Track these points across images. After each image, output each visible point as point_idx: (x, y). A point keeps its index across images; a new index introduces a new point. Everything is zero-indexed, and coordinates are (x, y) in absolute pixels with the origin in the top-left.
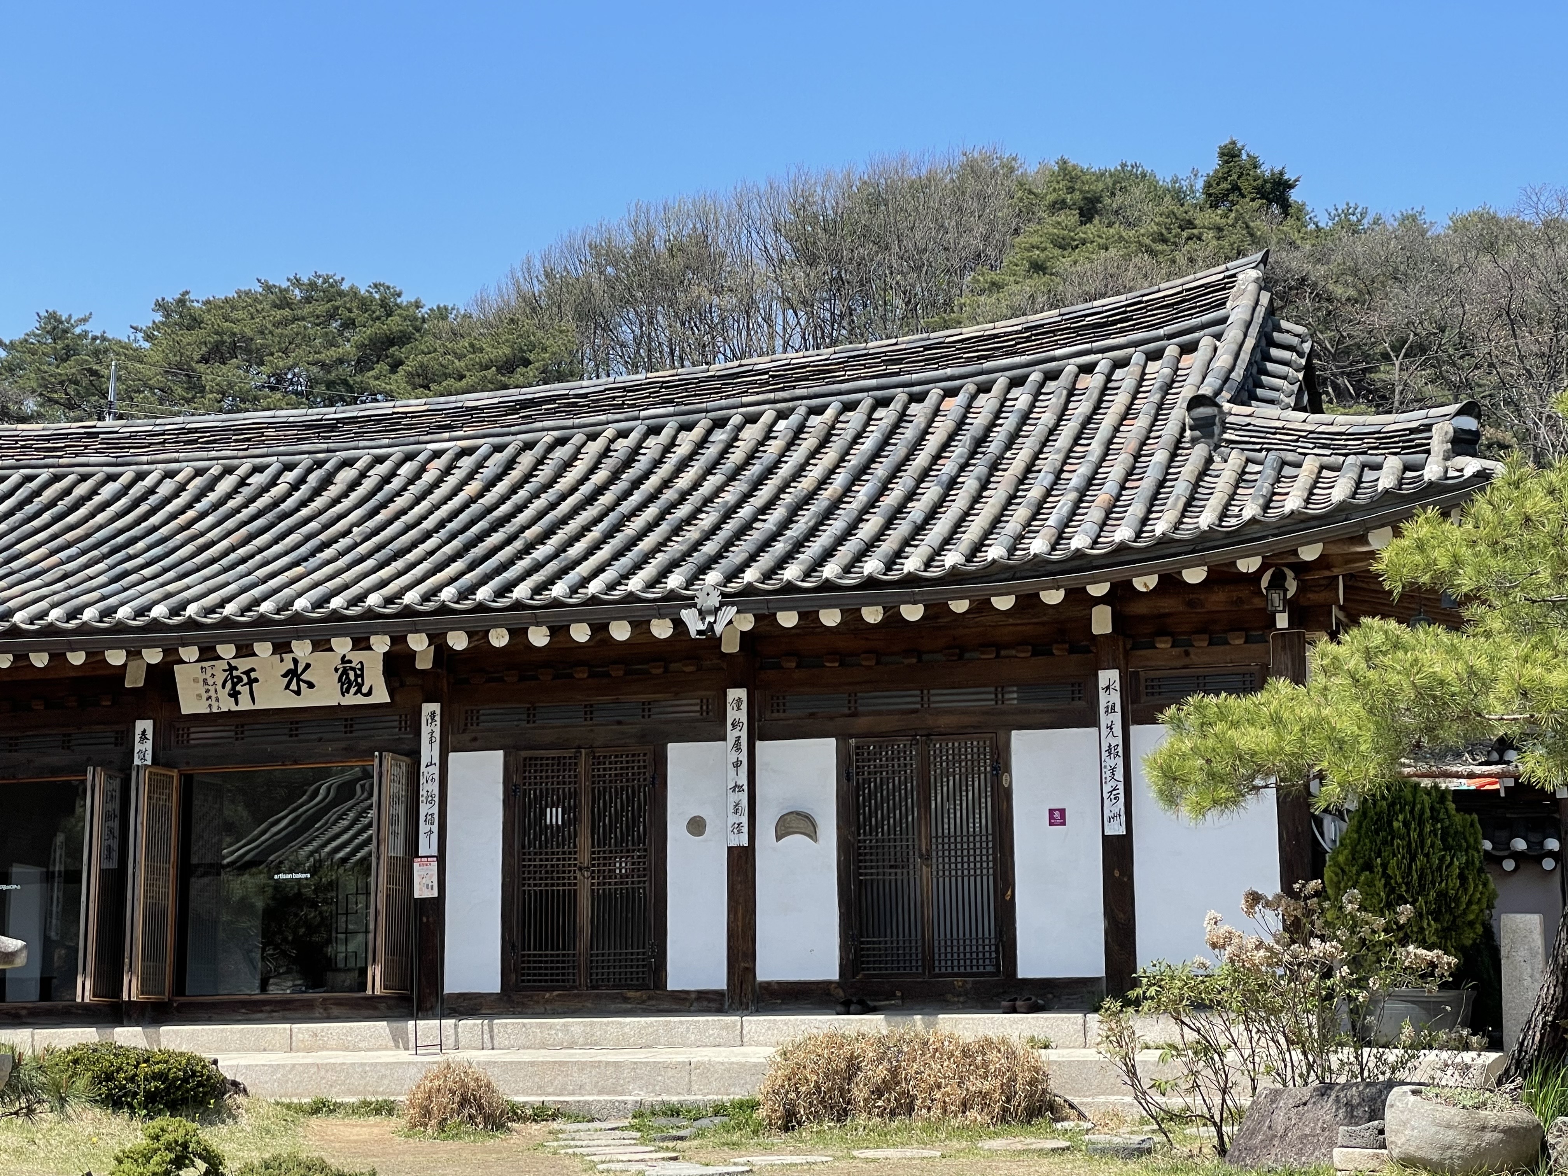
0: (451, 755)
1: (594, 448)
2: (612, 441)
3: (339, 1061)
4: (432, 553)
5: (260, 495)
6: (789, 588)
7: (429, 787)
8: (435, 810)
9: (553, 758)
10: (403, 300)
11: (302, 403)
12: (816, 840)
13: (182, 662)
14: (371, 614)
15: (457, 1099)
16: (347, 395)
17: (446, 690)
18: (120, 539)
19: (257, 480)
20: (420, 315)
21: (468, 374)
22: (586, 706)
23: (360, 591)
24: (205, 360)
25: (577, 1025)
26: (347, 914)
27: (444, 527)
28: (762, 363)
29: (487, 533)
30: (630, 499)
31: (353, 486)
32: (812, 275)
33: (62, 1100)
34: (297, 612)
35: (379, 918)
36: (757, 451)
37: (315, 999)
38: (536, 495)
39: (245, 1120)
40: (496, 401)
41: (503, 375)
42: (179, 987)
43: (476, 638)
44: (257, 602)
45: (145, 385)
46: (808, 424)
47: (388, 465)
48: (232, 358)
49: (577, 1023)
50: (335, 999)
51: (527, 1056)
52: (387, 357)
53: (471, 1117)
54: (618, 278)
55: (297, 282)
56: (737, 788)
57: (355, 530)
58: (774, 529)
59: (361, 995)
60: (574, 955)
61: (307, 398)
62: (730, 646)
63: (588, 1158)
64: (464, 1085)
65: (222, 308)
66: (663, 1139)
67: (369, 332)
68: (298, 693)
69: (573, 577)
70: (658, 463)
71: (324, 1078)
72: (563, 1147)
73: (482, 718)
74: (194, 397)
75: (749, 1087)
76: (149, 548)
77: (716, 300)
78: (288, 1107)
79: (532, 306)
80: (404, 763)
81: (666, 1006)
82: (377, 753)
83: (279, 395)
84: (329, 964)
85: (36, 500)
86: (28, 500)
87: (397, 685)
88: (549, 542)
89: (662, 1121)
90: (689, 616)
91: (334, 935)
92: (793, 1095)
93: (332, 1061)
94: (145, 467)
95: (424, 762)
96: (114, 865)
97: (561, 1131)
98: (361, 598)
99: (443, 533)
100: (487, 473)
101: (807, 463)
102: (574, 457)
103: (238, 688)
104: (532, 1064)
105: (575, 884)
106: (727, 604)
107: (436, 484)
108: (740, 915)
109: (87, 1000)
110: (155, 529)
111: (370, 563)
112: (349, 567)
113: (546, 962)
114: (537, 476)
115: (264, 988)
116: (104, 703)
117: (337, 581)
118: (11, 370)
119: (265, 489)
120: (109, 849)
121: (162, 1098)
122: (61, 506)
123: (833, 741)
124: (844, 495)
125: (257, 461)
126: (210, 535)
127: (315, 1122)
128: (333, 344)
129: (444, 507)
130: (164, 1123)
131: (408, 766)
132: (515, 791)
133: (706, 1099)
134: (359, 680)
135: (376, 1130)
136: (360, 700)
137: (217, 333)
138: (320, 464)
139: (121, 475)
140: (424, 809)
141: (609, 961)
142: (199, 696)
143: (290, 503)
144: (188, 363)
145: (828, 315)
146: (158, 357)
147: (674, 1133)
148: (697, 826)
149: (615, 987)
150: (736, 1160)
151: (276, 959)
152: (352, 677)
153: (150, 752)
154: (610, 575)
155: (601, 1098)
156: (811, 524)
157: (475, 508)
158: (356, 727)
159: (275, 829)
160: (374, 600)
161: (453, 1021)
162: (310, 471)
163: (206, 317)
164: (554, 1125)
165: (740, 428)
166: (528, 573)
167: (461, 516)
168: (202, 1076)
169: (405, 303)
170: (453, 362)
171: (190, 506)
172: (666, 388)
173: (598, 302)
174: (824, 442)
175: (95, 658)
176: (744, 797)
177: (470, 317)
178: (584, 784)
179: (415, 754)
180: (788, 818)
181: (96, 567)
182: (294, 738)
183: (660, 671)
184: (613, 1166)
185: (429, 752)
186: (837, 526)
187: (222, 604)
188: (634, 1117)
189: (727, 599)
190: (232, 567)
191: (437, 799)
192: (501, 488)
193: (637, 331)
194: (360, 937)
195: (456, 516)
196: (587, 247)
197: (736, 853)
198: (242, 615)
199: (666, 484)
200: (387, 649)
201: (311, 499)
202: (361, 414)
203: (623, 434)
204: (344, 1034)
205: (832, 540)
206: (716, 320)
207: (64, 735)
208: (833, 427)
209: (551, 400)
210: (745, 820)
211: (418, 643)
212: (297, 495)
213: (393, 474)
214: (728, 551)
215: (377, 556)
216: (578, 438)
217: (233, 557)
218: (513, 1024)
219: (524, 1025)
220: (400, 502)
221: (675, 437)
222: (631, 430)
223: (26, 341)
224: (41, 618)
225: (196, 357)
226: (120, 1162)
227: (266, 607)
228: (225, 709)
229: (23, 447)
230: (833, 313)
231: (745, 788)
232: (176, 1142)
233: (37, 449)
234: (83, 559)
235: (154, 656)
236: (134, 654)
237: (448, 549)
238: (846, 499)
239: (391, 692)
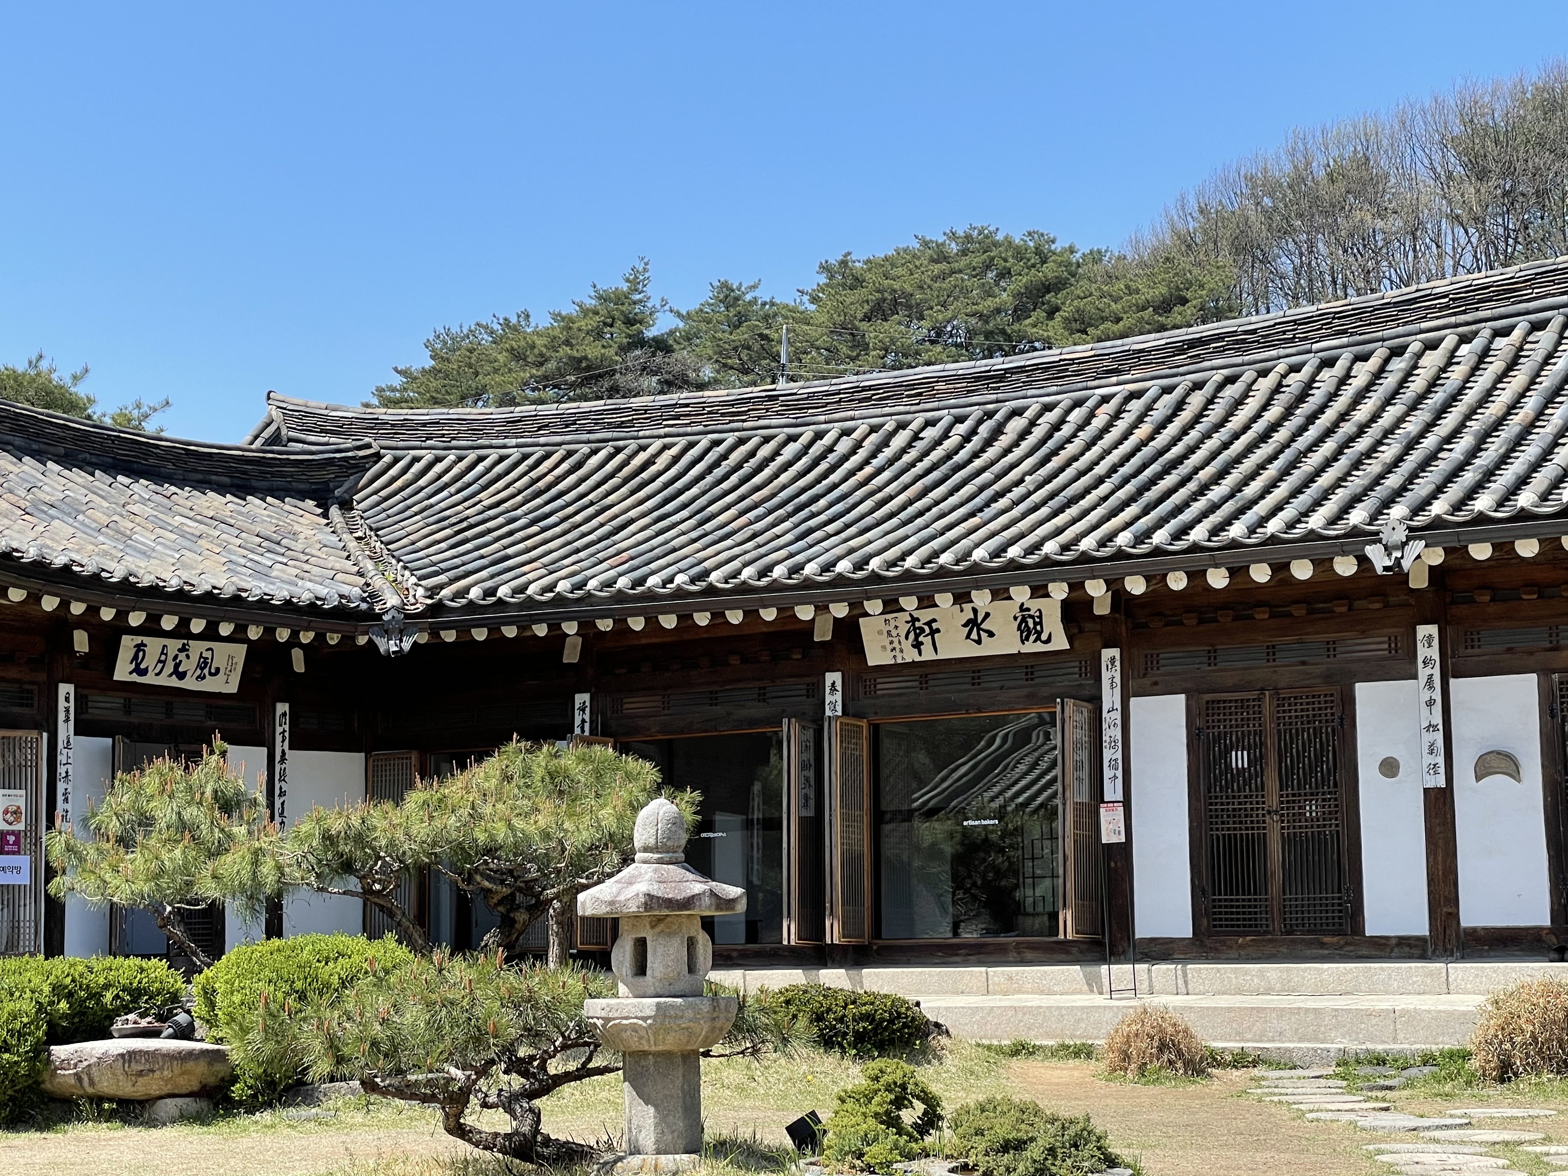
0: (1133, 700)
1: (1265, 385)
2: (1284, 376)
3: (1035, 1004)
4: (1105, 498)
5: (933, 448)
6: (1481, 519)
7: (1112, 732)
8: (1119, 755)
9: (1236, 701)
10: (1057, 247)
11: (962, 355)
12: (1519, 781)
13: (867, 615)
14: (1047, 562)
15: (1156, 1044)
16: (1006, 346)
17: (1124, 635)
18: (804, 498)
19: (930, 434)
20: (1074, 260)
21: (1125, 316)
22: (1268, 647)
23: (1036, 539)
24: (867, 318)
25: (1273, 971)
26: (1033, 859)
27: (1116, 471)
28: (1441, 286)
29: (1160, 476)
30: (1306, 434)
31: (1023, 435)
32: (1483, 191)
33: (785, 1041)
34: (975, 563)
35: (1068, 863)
36: (1439, 378)
37: (1009, 944)
38: (1207, 435)
39: (949, 1060)
40: (1163, 342)
41: (1160, 315)
42: (877, 932)
43: (1154, 582)
44: (936, 554)
45: (812, 346)
46: (1493, 347)
47: (1057, 413)
48: (893, 314)
49: (1272, 969)
50: (1029, 943)
51: (1223, 1001)
52: (1043, 304)
53: (1170, 1062)
54: (1275, 209)
55: (953, 236)
56: (1431, 727)
57: (1027, 478)
58: (1462, 458)
59: (1054, 939)
60: (1266, 900)
61: (966, 350)
62: (1419, 581)
63: (1296, 1106)
64: (1161, 1030)
65: (883, 266)
66: (1371, 1089)
67: (1024, 280)
68: (979, 642)
69: (1251, 516)
70: (1333, 396)
71: (1021, 1021)
72: (1268, 1095)
73: (1162, 662)
74: (858, 355)
75: (1459, 1036)
76: (831, 505)
77: (1380, 224)
78: (989, 1048)
79: (1188, 244)
80: (1086, 710)
81: (1365, 952)
82: (1058, 700)
83: (939, 348)
84: (1018, 909)
85: (724, 463)
86: (717, 464)
87: (1076, 631)
88: (1224, 482)
89: (1368, 1070)
90: (1373, 552)
91: (1021, 880)
92: (1508, 1046)
93: (1029, 1004)
94: (823, 426)
95: (1105, 707)
96: (811, 813)
97: (1263, 1078)
98: (1037, 546)
99: (1116, 478)
100: (1157, 415)
101: (1494, 387)
102: (1245, 395)
103: (921, 639)
104: (1229, 1010)
105: (1264, 828)
106: (1415, 538)
107: (1106, 429)
108: (1440, 858)
109: (793, 943)
110: (835, 486)
111: (1044, 511)
112: (1024, 516)
113: (1238, 907)
114: (1207, 416)
115: (956, 934)
116: (795, 657)
117: (1013, 531)
118: (689, 339)
119: (938, 442)
120: (806, 798)
121: (870, 1038)
122: (747, 468)
123: (1534, 677)
124: (1537, 418)
125: (929, 415)
126: (888, 490)
127: (1016, 1063)
128: (990, 294)
129: (1115, 452)
130: (883, 1065)
131: (1089, 712)
132: (1198, 735)
133: (1413, 1047)
134: (1038, 628)
135: (1076, 1073)
136: (1040, 647)
137: (878, 291)
138: (990, 415)
139: (801, 435)
140: (1107, 754)
141: (1303, 906)
142: (884, 647)
143: (963, 455)
144: (851, 322)
145: (1501, 230)
146: (823, 318)
147: (1382, 1082)
148: (1389, 767)
149: (1310, 932)
150: (1453, 1112)
151: (966, 904)
152: (1031, 625)
153: (840, 703)
154: (1289, 513)
155: (1302, 1045)
156: (1502, 451)
157: (1146, 451)
158: (1036, 674)
159: (956, 775)
160: (1050, 547)
161: (1146, 966)
162: (980, 422)
163: (868, 276)
164: (1255, 1072)
165: (1419, 355)
166: (1205, 514)
167: (1133, 460)
168: (907, 1017)
169: (1059, 250)
170: (1109, 306)
171: (867, 462)
172: (1339, 318)
173: (1254, 234)
174: (1512, 365)
175: (786, 614)
176: (1439, 737)
177: (1125, 258)
178: (1270, 726)
179: (1096, 700)
180: (1488, 758)
181: (783, 525)
182: (976, 687)
183: (1344, 609)
184: (1322, 1115)
185: (1111, 697)
186: (1530, 452)
187: (903, 557)
188: (1338, 1065)
189: (1414, 533)
190: (910, 520)
191: (1120, 744)
192: (1172, 429)
193: (1297, 261)
194: (1047, 882)
195: (1128, 460)
196: (1242, 179)
197: (1433, 794)
198: (923, 568)
199: (1343, 417)
200: (1065, 596)
201: (983, 450)
202: (1029, 363)
203: (1295, 369)
204: (1039, 978)
205: (1526, 466)
206: (1380, 244)
207: (760, 689)
208: (1521, 349)
209: (1219, 338)
210: (1441, 760)
211: (1096, 589)
212: (969, 447)
213: (1062, 421)
214: (1412, 483)
215: (1050, 503)
216: (1249, 375)
217: (911, 510)
218: (1207, 969)
219: (1218, 970)
220: (1071, 449)
221: (1350, 369)
222: (1303, 364)
223: (701, 310)
224: (734, 577)
225: (860, 315)
226: (843, 1101)
227: (945, 559)
228: (909, 660)
229: (709, 413)
230: (1506, 228)
231: (1440, 727)
232: (895, 1083)
233: (723, 415)
234: (770, 519)
235: (840, 610)
236: (822, 608)
237: (1121, 494)
238: (1538, 424)
239: (1070, 639)
